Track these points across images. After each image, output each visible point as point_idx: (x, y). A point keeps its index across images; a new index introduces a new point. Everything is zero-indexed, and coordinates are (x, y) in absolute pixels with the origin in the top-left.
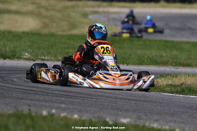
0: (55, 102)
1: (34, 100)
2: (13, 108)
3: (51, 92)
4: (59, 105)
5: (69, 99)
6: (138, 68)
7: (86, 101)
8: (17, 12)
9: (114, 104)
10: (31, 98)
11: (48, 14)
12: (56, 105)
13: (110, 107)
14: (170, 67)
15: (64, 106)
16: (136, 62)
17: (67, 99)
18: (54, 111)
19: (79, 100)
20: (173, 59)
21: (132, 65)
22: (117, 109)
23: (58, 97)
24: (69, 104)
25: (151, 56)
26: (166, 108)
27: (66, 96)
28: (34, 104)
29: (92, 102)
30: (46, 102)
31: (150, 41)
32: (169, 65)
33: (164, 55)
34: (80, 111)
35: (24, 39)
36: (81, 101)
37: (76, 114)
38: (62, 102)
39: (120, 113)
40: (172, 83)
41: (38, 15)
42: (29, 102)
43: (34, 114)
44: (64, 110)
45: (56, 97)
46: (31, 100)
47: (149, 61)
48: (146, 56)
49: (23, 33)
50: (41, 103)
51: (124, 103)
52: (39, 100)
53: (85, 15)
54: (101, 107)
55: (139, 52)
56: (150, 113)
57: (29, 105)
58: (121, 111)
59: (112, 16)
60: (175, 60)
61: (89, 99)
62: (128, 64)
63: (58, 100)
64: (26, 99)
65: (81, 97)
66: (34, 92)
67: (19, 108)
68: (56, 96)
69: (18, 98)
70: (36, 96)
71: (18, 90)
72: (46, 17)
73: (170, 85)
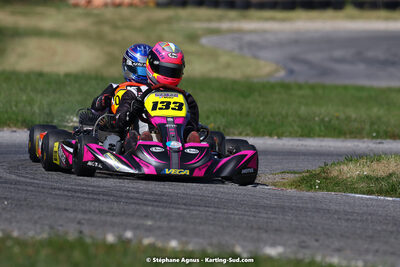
0: (133, 215)
1: (90, 211)
2: (47, 228)
3: (124, 194)
4: (141, 222)
5: (161, 209)
6: (301, 143)
7: (195, 212)
8: (55, 34)
9: (252, 218)
10: (84, 208)
11: (118, 36)
12: (134, 221)
13: (244, 224)
14: (366, 140)
15: (149, 223)
16: (297, 132)
17: (157, 209)
18: (129, 234)
19: (180, 211)
20: (372, 124)
21: (287, 139)
22: (259, 228)
23: (139, 204)
24: (160, 218)
25: (327, 119)
26: (359, 225)
27: (156, 204)
28: (89, 220)
29: (208, 214)
30: (114, 215)
31: (324, 87)
32: (363, 138)
33: (354, 116)
34: (183, 233)
35: (69, 89)
36: (185, 212)
37: (174, 238)
38: (146, 216)
39: (264, 236)
40: (371, 173)
41: (98, 38)
42: (80, 216)
43: (88, 240)
44: (149, 230)
45: (133, 206)
46: (84, 212)
47: (323, 128)
48: (317, 119)
49: (67, 75)
50: (103, 218)
51: (273, 216)
52: (99, 212)
53: (193, 38)
54: (224, 223)
55: (303, 110)
56: (325, 234)
57: (79, 223)
58: (266, 231)
59: (248, 38)
60: (376, 127)
61: (201, 209)
62: (280, 136)
63: (137, 211)
64: (73, 211)
65: (185, 204)
66: (91, 196)
67: (60, 228)
68: (134, 203)
69: (59, 209)
70: (93, 203)
71: (58, 192)
72: (113, 43)
73: (367, 177)
